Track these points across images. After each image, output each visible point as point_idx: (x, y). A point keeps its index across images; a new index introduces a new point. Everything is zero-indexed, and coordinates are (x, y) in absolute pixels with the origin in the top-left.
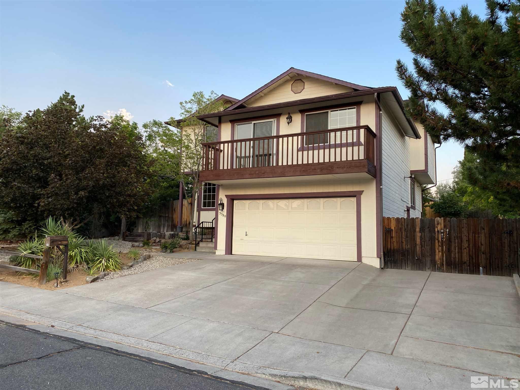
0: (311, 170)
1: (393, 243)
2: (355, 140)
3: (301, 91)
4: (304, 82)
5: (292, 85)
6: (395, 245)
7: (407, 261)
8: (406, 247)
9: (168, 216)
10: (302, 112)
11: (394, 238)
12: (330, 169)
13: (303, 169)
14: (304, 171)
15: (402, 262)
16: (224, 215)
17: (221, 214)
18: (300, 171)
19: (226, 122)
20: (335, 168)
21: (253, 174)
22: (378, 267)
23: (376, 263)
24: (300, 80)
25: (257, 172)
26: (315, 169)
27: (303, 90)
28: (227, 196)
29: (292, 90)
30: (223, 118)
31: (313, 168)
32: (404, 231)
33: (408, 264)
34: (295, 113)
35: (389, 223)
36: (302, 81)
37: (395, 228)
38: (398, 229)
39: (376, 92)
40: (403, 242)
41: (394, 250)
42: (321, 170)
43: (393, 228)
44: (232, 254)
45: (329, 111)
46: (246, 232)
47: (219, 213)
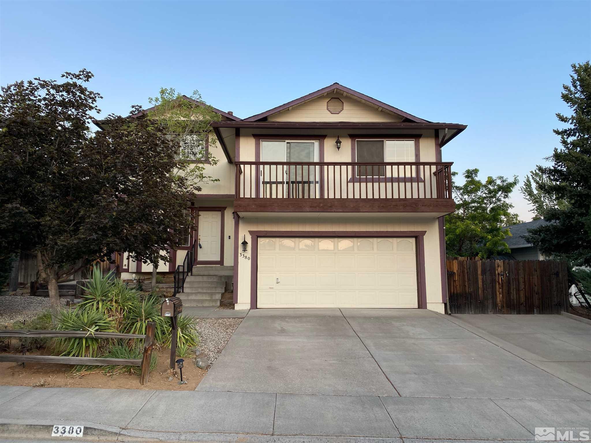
0: (392, 206)
1: (456, 287)
3: (340, 112)
4: (343, 103)
5: (328, 102)
6: (459, 290)
7: (471, 305)
8: (469, 291)
10: (352, 137)
11: (457, 281)
12: (414, 206)
13: (382, 205)
14: (383, 206)
15: (465, 306)
16: (247, 257)
18: (378, 207)
19: (247, 135)
20: (419, 206)
21: (315, 207)
22: (443, 311)
23: (441, 309)
24: (338, 98)
25: (321, 205)
26: (397, 206)
27: (341, 111)
28: (251, 232)
29: (328, 109)
30: (242, 130)
31: (394, 203)
32: (466, 274)
33: (471, 308)
34: (344, 137)
35: (452, 267)
36: (340, 100)
37: (457, 271)
38: (461, 272)
39: (447, 128)
40: (466, 286)
41: (457, 294)
42: (405, 207)
43: (455, 271)
44: (257, 308)
45: (385, 140)
46: (278, 279)
47: (239, 255)
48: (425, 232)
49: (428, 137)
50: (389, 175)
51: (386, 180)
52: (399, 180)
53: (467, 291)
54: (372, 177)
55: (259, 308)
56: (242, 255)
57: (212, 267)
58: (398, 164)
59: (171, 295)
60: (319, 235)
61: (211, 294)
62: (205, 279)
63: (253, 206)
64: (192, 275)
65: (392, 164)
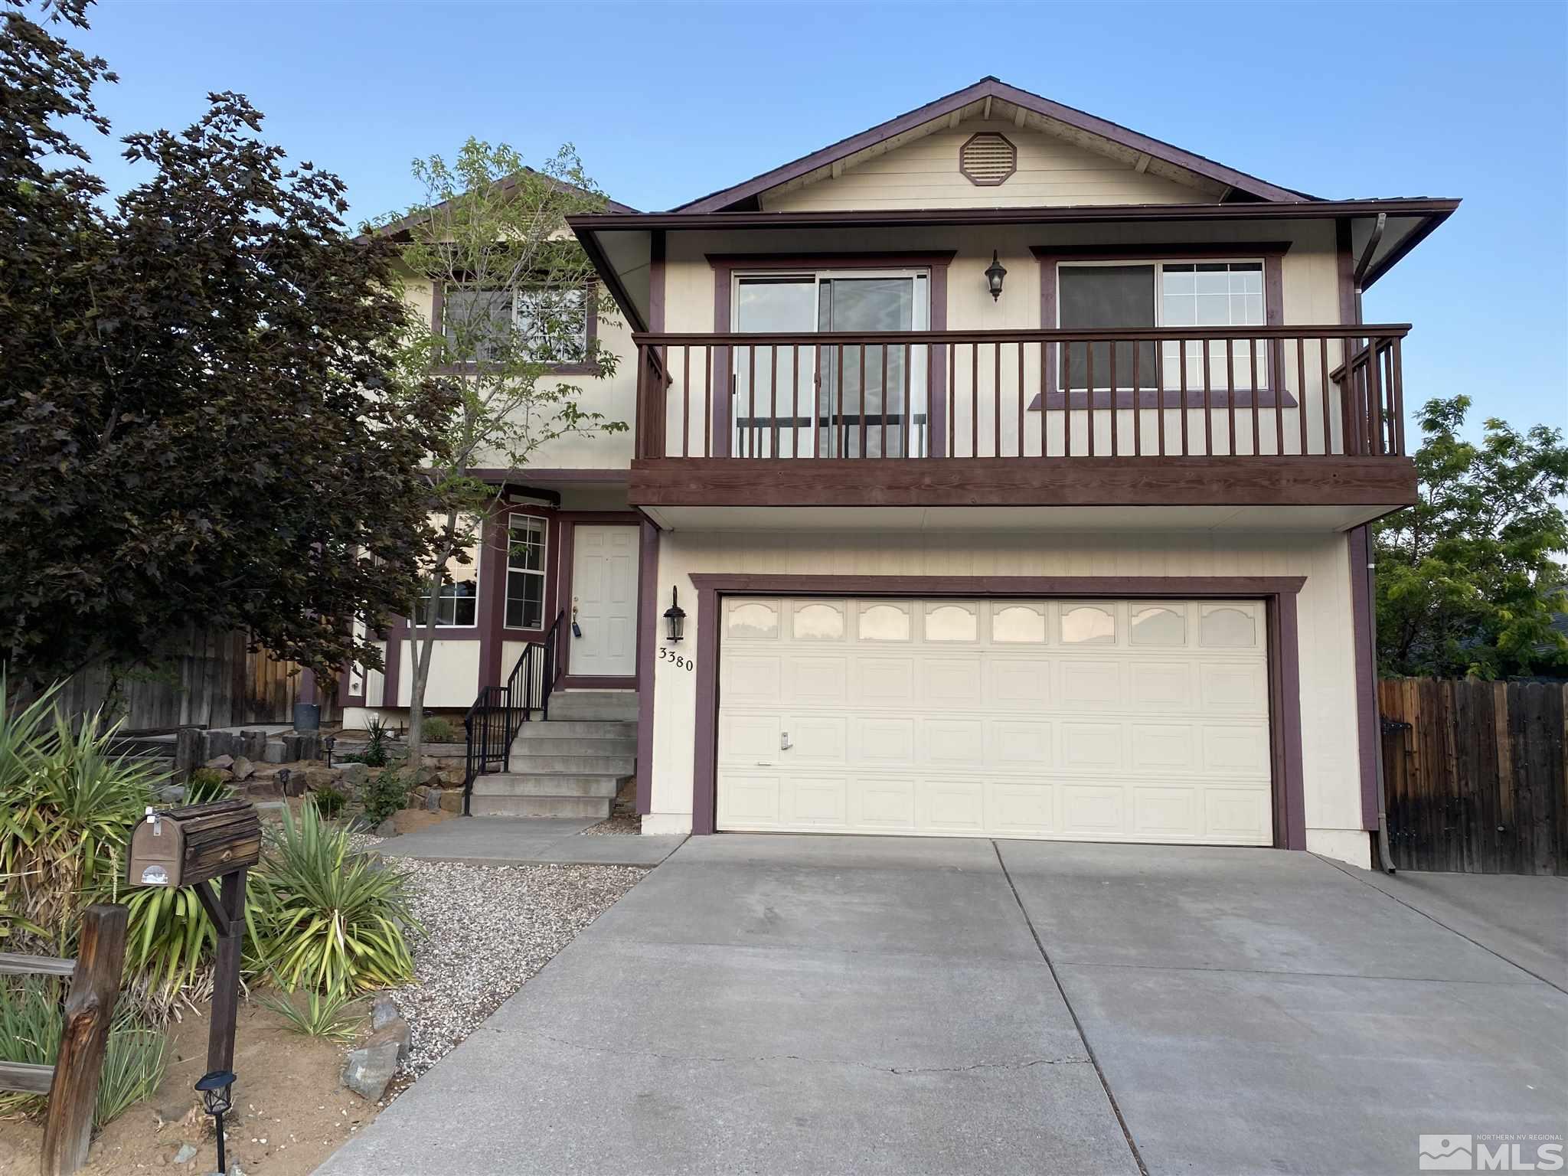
0: (1182, 484)
1: (1414, 775)
2: (1262, 384)
3: (1003, 180)
4: (1015, 148)
5: (962, 148)
6: (1424, 786)
7: (1469, 841)
8: (1464, 789)
9: (218, 661)
10: (1044, 254)
11: (1416, 756)
12: (1266, 483)
13: (1145, 480)
14: (1149, 485)
15: (1448, 841)
16: (684, 662)
17: (669, 657)
18: (1134, 486)
19: (687, 259)
20: (1284, 482)
21: (907, 488)
22: (1364, 861)
23: (1357, 851)
24: (998, 134)
25: (927, 480)
26: (1200, 482)
27: (1009, 175)
28: (697, 579)
29: (963, 171)
31: (1190, 474)
32: (1451, 731)
33: (1469, 850)
34: (1016, 255)
35: (1398, 702)
36: (1004, 138)
37: (1417, 718)
38: (1430, 722)
39: (1382, 210)
40: (1451, 772)
41: (1417, 800)
42: (1230, 486)
43: (1411, 720)
44: (717, 832)
45: (1159, 265)
46: (785, 735)
47: (659, 653)
48: (1303, 579)
49: (1310, 249)
50: (1171, 382)
51: (1161, 402)
52: (1207, 400)
53: (1456, 789)
54: (1109, 390)
55: (722, 832)
56: (668, 655)
57: (610, 695)
58: (1206, 334)
59: (459, 779)
60: (925, 588)
61: (586, 780)
62: (580, 730)
63: (693, 486)
64: (545, 718)
65: (1183, 335)
